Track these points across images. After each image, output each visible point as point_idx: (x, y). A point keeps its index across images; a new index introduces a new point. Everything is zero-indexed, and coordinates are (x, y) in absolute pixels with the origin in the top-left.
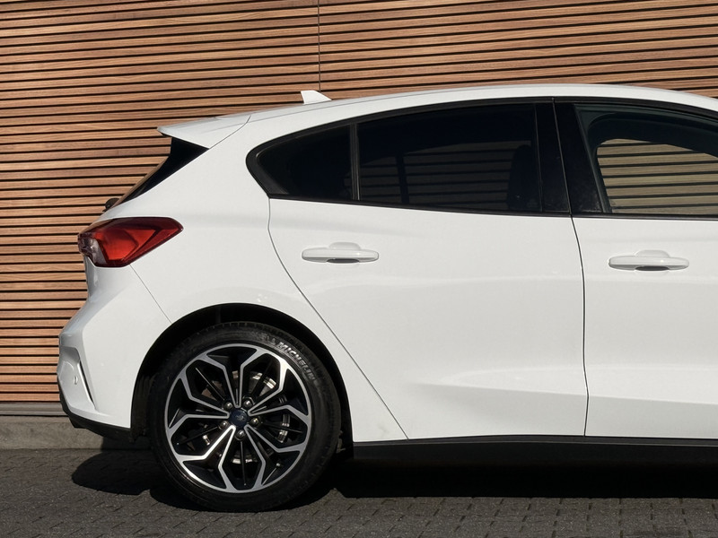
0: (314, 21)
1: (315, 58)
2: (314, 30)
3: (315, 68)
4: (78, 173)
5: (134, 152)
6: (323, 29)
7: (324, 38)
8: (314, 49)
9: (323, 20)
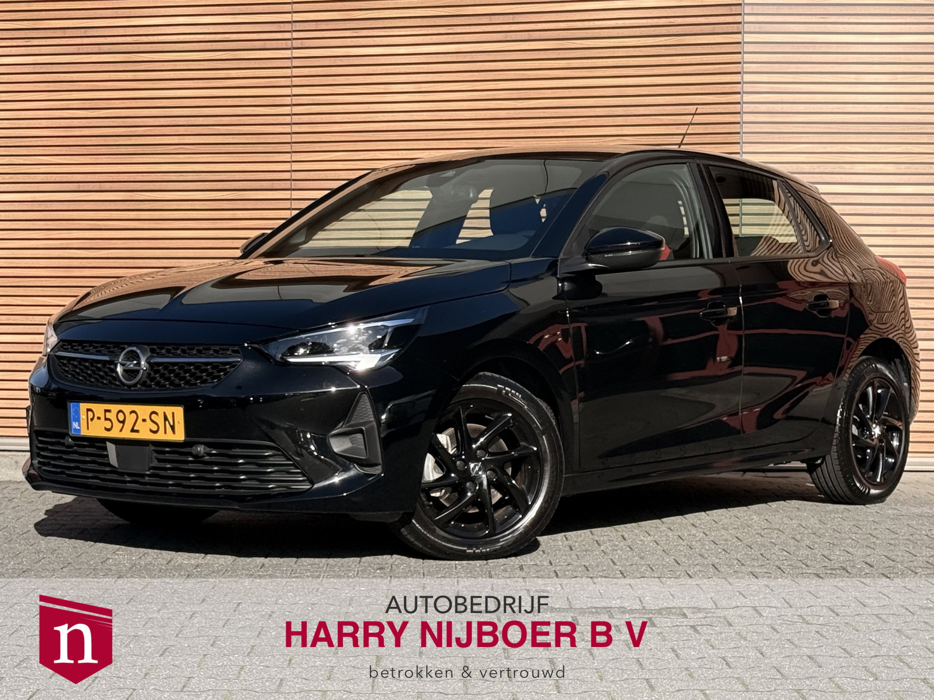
0: (287, 63)
1: (288, 101)
2: (288, 72)
3: (287, 110)
4: (36, 206)
5: (96, 186)
6: (296, 72)
7: (296, 81)
8: (287, 91)
9: (296, 63)
